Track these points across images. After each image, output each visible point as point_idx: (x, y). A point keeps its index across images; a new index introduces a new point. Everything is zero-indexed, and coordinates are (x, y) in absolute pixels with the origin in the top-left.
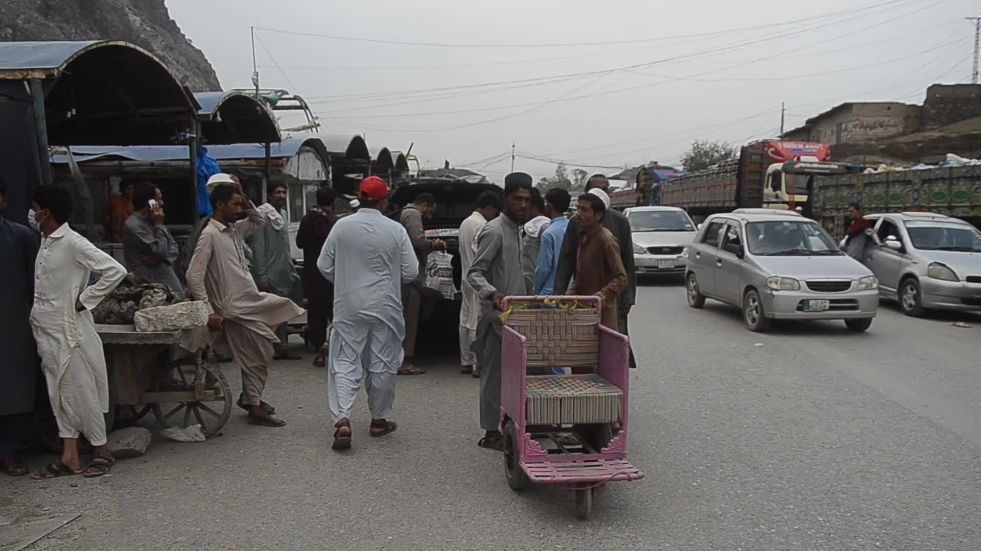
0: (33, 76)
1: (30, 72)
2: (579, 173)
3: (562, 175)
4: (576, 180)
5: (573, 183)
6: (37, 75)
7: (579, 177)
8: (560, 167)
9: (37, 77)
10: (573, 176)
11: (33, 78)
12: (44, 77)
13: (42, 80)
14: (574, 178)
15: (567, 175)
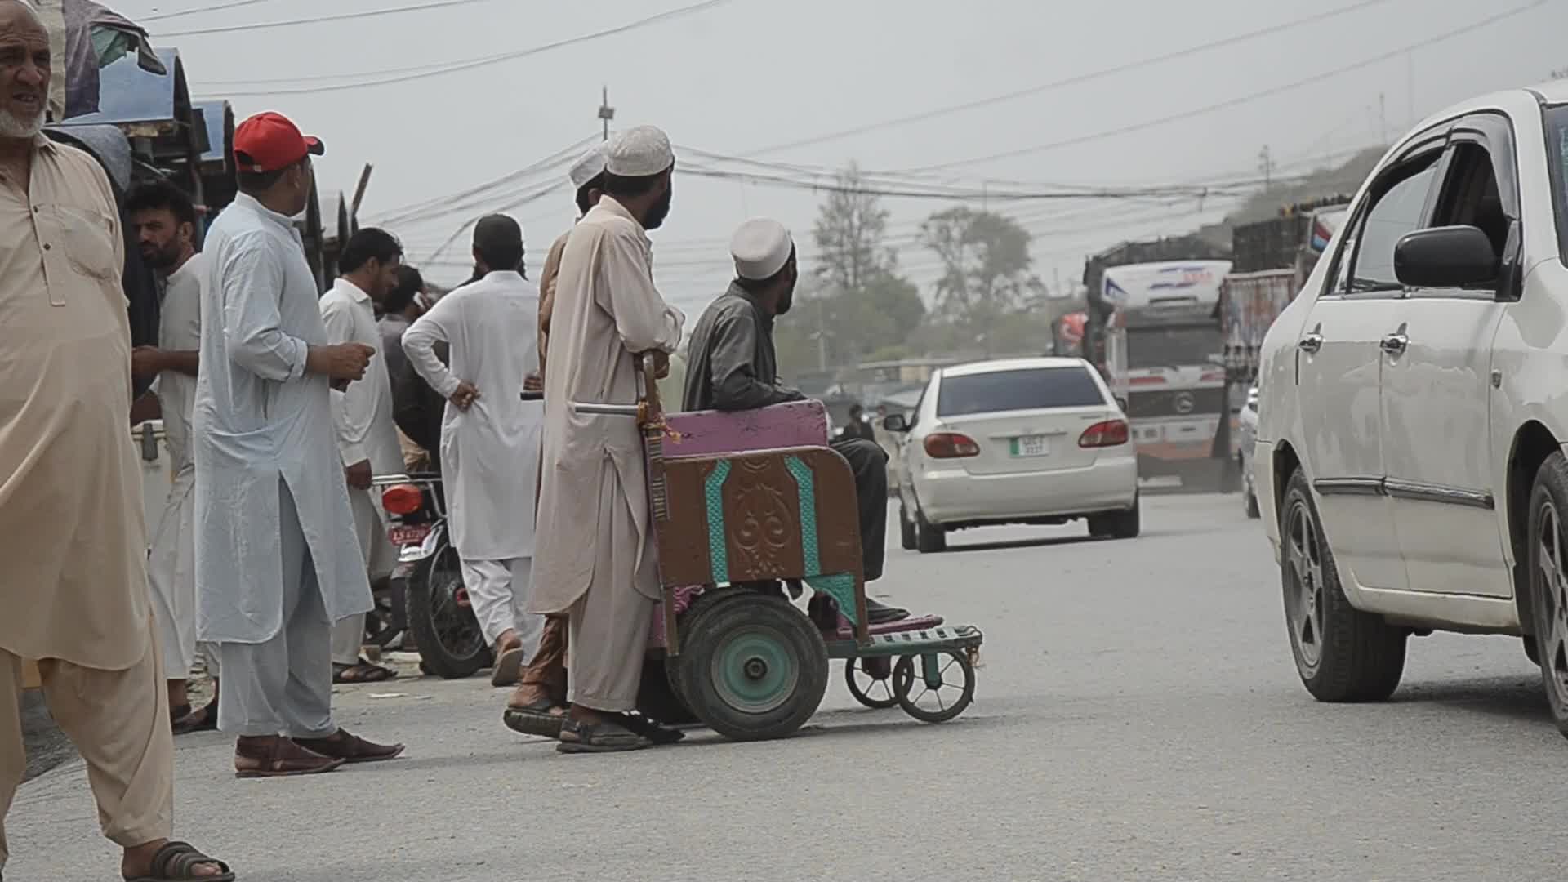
0: (137, 132)
1: (131, 127)
2: (966, 239)
3: (860, 254)
4: (953, 281)
5: (930, 299)
6: (144, 131)
7: (971, 259)
8: (842, 211)
9: (144, 134)
10: (933, 254)
11: (139, 136)
12: (156, 134)
13: (153, 139)
14: (939, 270)
15: (893, 254)
